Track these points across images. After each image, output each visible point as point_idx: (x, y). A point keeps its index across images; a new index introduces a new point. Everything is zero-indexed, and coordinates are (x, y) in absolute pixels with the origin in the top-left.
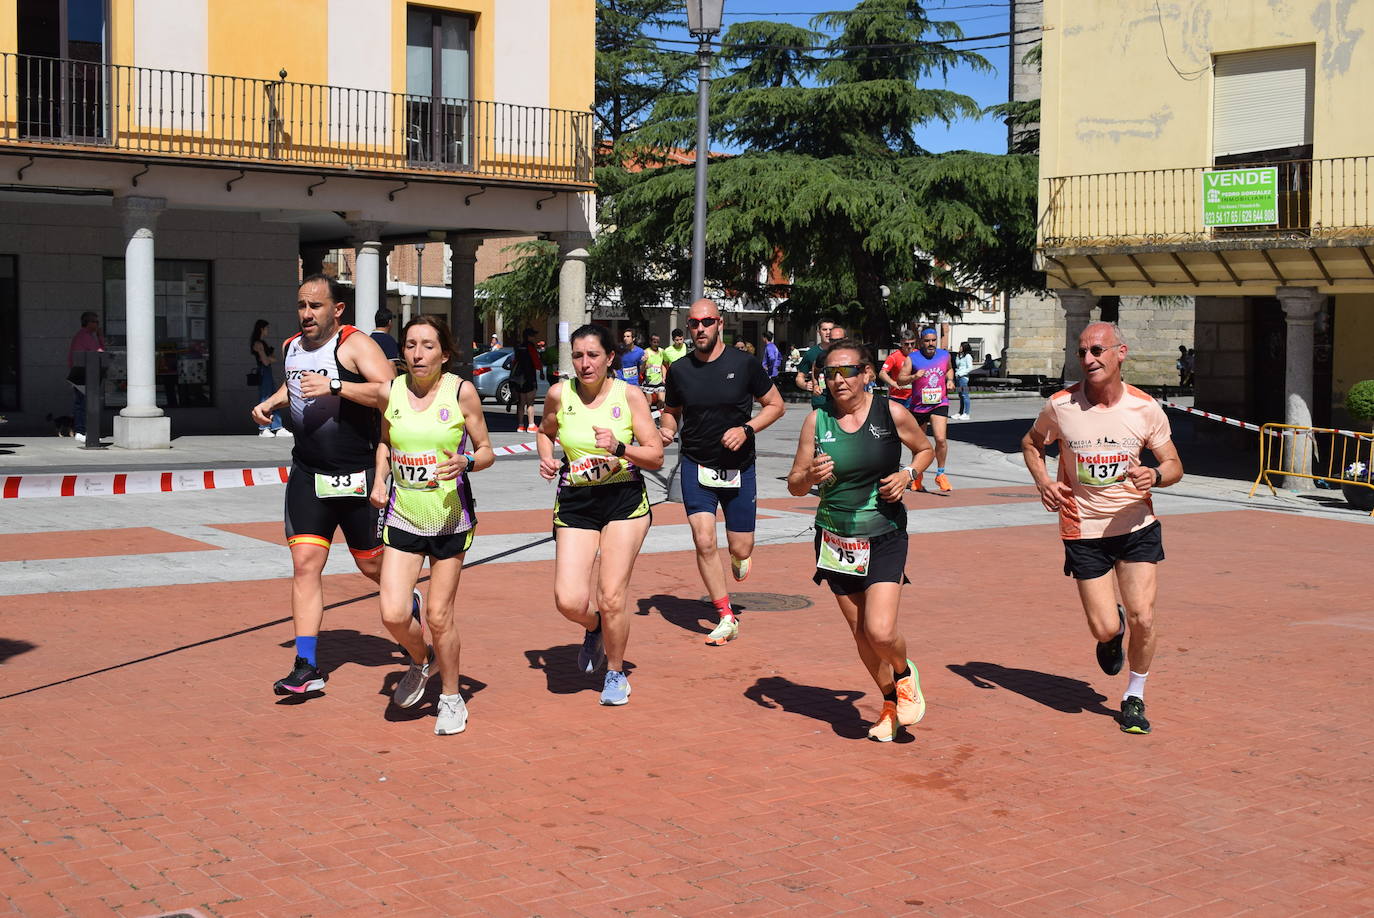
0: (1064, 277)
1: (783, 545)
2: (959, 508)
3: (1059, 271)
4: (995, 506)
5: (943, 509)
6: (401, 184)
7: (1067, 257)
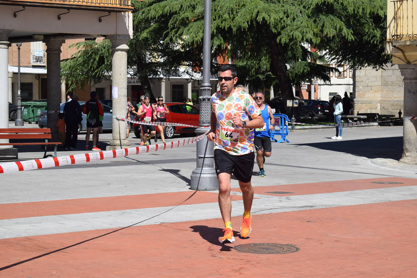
0: (403, 57)
1: (267, 214)
2: (358, 191)
3: (400, 54)
4: (379, 189)
5: (350, 192)
6: (21, 8)
7: (405, 46)
